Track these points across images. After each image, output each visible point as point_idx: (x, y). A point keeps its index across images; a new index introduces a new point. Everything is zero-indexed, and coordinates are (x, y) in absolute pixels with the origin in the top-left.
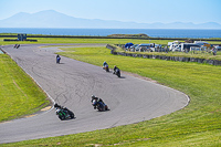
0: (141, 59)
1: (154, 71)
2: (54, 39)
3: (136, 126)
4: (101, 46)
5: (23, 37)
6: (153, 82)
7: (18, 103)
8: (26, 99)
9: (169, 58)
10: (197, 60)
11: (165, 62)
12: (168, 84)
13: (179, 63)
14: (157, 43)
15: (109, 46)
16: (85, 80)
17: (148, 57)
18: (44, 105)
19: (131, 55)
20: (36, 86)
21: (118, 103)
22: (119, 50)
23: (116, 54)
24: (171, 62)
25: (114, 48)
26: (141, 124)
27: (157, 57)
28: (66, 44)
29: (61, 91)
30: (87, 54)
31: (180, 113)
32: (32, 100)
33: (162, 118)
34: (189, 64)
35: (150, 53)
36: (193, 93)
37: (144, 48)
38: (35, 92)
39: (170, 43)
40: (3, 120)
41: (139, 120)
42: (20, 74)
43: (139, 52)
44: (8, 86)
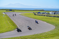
0: (42, 16)
1: (46, 19)
2: (19, 11)
3: (41, 34)
4: (32, 13)
5: (11, 10)
6: (45, 22)
7: (9, 27)
8: (11, 26)
9: (50, 16)
10: (57, 17)
12: (50, 23)
15: (34, 13)
16: (27, 22)
17: (44, 16)
19: (40, 15)
20: (14, 23)
21: (36, 28)
22: (36, 14)
23: (35, 15)
25: (35, 13)
28: (22, 12)
29: (21, 24)
30: (28, 15)
31: (53, 31)
32: (13, 27)
33: (48, 32)
34: (55, 18)
35: (45, 15)
36: (56, 26)
37: (43, 13)
38: (14, 25)
40: (5, 32)
41: (42, 33)
42: (10, 20)
43: (42, 14)
44: (7, 23)
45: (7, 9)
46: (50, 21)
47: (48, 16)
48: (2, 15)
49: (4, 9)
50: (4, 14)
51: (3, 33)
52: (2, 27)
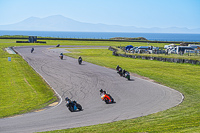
0: (140, 60)
1: (152, 71)
2: (61, 42)
3: (135, 121)
4: (104, 48)
5: (33, 39)
6: (151, 81)
7: (28, 98)
8: (36, 95)
9: (165, 60)
10: (191, 62)
11: (162, 63)
12: (165, 83)
13: (175, 64)
14: (155, 46)
15: (111, 48)
16: (89, 79)
17: (147, 58)
18: (52, 101)
19: (131, 56)
20: (45, 84)
22: (120, 51)
23: (117, 55)
24: (167, 63)
25: (116, 50)
26: (139, 119)
27: (155, 59)
28: (72, 46)
29: (67, 88)
30: (91, 55)
31: (175, 110)
32: (41, 96)
33: (159, 113)
34: (184, 65)
35: (148, 55)
36: (187, 92)
37: (143, 50)
38: (44, 88)
39: (166, 46)
40: (15, 114)
41: (139, 116)
42: (30, 73)
43: (139, 54)
44: (20, 83)
45: (21, 35)
46: (168, 75)
47: (158, 59)
48: (4, 55)
49: (12, 35)
50: (11, 52)
51: (7, 116)
52: (3, 96)
